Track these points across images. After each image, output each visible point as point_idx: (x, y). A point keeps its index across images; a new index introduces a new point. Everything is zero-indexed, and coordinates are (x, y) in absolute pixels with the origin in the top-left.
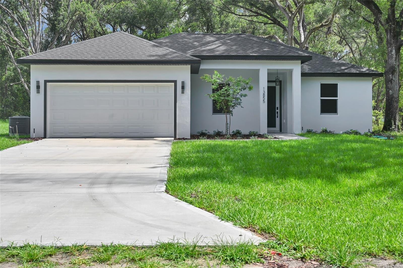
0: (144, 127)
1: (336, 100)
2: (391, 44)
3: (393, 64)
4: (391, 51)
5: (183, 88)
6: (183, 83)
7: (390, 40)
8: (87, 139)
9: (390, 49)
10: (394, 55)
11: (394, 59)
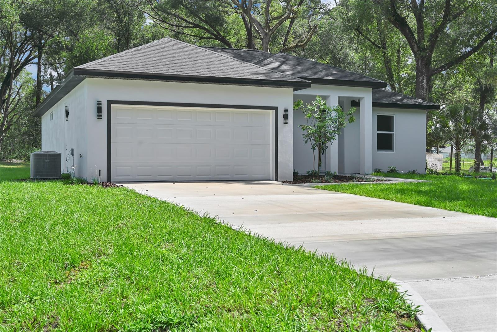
0: (236, 167)
1: (391, 135)
2: (422, 74)
3: (424, 95)
4: (422, 81)
5: (286, 116)
6: (286, 110)
7: (422, 69)
8: (176, 184)
9: (421, 78)
10: (424, 85)
11: (425, 90)
